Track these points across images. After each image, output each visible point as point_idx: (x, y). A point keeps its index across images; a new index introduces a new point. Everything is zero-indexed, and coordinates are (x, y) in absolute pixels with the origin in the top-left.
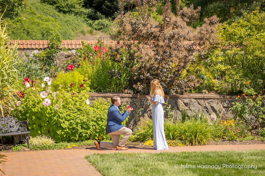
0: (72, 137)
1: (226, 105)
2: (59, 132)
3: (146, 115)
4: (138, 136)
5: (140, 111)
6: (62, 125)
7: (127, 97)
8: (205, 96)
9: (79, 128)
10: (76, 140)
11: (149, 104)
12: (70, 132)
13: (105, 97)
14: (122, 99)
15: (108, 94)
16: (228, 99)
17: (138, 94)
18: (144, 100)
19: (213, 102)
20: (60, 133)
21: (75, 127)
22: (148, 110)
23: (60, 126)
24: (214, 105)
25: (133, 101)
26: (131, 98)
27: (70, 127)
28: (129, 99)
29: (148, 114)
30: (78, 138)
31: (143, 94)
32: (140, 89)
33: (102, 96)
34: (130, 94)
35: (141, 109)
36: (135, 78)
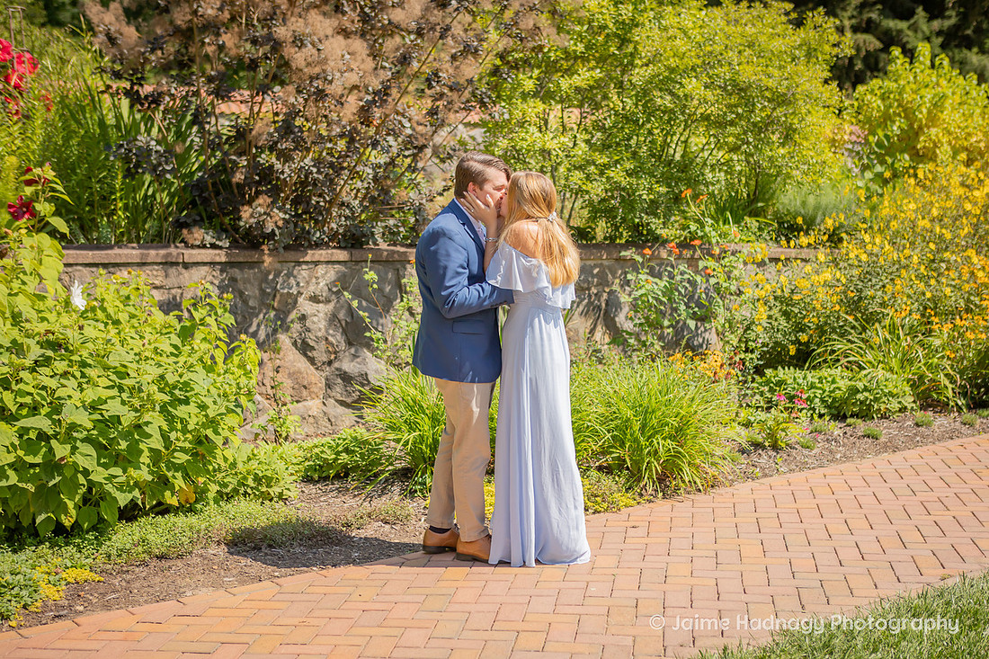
0: (43, 516)
3: (283, 338)
5: (259, 326)
7: (205, 264)
9: (86, 457)
11: (299, 292)
12: (31, 488)
13: (105, 266)
14: (184, 271)
15: (116, 251)
17: (263, 250)
18: (277, 275)
21: (62, 459)
22: (293, 316)
25: (233, 280)
26: (224, 267)
27: (29, 459)
28: (214, 273)
29: (295, 336)
30: (73, 512)
31: (281, 250)
32: (269, 227)
33: (92, 262)
34: (217, 252)
35: (265, 314)
36: (239, 177)
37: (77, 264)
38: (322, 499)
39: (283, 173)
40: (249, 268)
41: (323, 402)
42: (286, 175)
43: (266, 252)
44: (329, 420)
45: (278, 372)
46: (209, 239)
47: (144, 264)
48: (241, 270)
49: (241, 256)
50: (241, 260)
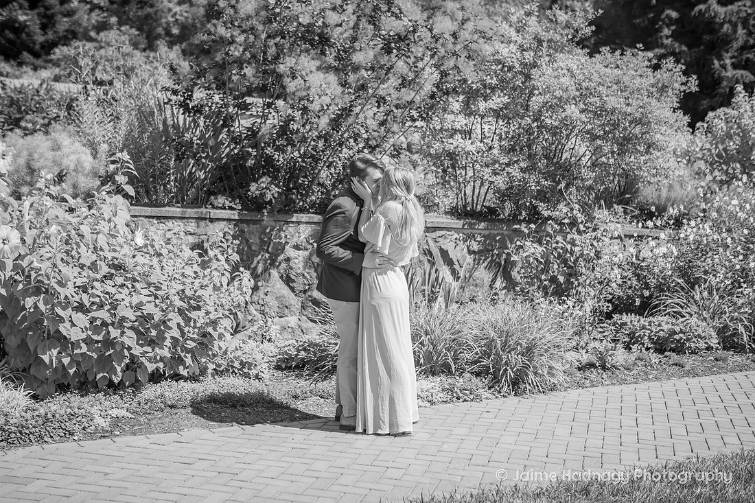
0: (101, 375)
1: (475, 247)
2: (50, 356)
3: (274, 272)
4: (298, 351)
5: (258, 262)
6: (64, 329)
7: (224, 220)
8: (428, 220)
9: (129, 339)
10: (111, 384)
11: (286, 242)
12: (95, 355)
13: (158, 218)
14: (209, 224)
15: (167, 208)
16: (480, 231)
17: (264, 213)
18: (272, 230)
19: (446, 238)
20: (54, 359)
21: (115, 338)
22: (281, 258)
23: (58, 331)
24: (448, 246)
25: (242, 231)
26: (238, 222)
27: (95, 337)
28: (230, 226)
29: (282, 271)
30: (120, 374)
31: (276, 213)
32: (269, 197)
33: (150, 215)
34: (232, 212)
35: (262, 256)
36: (250, 163)
37: (140, 216)
38: (284, 380)
39: (278, 161)
40: (253, 225)
41: (299, 319)
42: (280, 163)
43: (266, 214)
44: (302, 331)
45: (266, 295)
46: (227, 203)
47: (184, 218)
48: (248, 225)
49: (248, 215)
50: (249, 218)
